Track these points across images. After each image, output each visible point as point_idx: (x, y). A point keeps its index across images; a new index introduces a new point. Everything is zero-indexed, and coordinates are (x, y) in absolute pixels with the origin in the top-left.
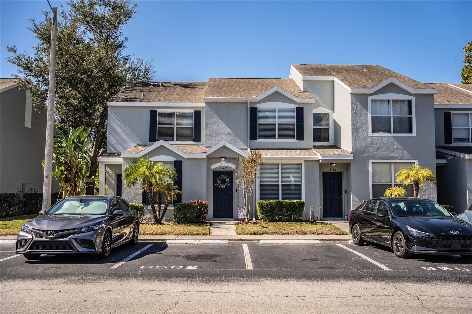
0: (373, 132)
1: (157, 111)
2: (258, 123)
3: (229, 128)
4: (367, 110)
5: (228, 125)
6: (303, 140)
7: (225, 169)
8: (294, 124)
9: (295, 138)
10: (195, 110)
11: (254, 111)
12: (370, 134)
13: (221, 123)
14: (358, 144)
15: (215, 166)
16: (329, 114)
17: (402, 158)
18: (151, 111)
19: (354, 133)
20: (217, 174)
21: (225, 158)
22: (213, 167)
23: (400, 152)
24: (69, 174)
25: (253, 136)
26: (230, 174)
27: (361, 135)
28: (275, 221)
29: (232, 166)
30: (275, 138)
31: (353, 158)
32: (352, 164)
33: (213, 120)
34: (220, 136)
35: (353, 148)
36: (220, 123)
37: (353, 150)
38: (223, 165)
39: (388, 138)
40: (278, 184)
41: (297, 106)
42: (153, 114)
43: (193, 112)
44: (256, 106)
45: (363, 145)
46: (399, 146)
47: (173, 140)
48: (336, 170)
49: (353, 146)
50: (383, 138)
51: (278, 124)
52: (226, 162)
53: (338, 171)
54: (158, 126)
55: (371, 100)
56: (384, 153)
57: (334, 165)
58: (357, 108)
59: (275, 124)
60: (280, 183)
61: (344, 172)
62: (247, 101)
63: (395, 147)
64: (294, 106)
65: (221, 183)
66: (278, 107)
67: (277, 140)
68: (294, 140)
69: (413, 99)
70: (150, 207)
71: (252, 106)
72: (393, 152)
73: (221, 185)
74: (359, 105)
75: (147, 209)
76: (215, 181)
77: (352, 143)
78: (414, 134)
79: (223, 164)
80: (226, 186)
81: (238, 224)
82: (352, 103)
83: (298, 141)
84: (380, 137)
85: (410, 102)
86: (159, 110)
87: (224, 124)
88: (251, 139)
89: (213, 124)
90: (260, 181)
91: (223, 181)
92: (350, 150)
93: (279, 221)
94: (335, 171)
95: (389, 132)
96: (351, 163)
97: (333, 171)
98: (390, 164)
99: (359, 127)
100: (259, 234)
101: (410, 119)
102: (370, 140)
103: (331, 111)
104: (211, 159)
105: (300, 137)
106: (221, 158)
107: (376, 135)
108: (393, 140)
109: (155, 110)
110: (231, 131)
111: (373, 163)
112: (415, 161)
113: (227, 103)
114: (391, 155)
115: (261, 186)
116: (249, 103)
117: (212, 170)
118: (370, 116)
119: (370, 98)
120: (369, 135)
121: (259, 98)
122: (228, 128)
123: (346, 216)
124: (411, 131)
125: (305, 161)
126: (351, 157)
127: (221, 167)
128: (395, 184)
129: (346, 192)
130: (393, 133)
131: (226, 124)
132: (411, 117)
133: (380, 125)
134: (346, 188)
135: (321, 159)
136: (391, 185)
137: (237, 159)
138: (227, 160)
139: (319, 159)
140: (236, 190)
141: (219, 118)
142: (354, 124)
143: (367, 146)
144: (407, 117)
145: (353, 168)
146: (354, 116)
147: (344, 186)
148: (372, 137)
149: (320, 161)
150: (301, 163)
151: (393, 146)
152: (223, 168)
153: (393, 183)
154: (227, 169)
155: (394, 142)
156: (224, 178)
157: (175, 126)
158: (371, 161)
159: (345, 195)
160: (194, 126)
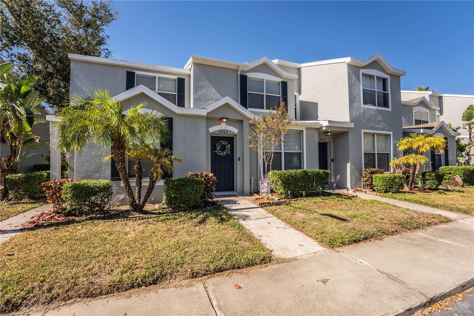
0: (365, 103)
1: (135, 72)
2: (248, 92)
4: (360, 82)
7: (226, 133)
8: (279, 97)
10: (179, 77)
11: (244, 79)
12: (362, 105)
14: (355, 113)
15: (215, 129)
16: (296, 96)
17: (383, 130)
18: (127, 72)
19: (351, 103)
20: (215, 140)
21: (227, 119)
22: (212, 130)
26: (231, 140)
27: (356, 105)
29: (235, 130)
30: (264, 109)
32: (349, 133)
33: (202, 84)
35: (350, 117)
36: (210, 87)
37: (350, 119)
38: (224, 128)
39: (374, 110)
40: (281, 152)
41: (282, 80)
43: (177, 78)
44: (246, 74)
45: (358, 115)
46: (381, 118)
48: (326, 140)
49: (351, 115)
50: (371, 109)
51: (266, 96)
52: (227, 125)
55: (362, 73)
56: (372, 124)
57: (329, 134)
58: (352, 78)
59: (263, 95)
60: (283, 151)
62: (239, 66)
63: (379, 119)
65: (220, 150)
66: (266, 79)
67: (265, 111)
69: (388, 77)
70: (122, 184)
71: (242, 74)
72: (378, 123)
73: (220, 153)
74: (354, 76)
75: (119, 186)
76: (213, 148)
77: (350, 113)
78: (390, 109)
80: (226, 154)
82: (349, 74)
84: (368, 109)
85: (384, 81)
86: (137, 72)
87: (213, 89)
91: (223, 148)
92: (347, 119)
94: (324, 141)
95: (375, 105)
96: (349, 131)
97: (322, 141)
98: (373, 135)
99: (354, 98)
101: (385, 96)
102: (362, 111)
106: (222, 118)
107: (366, 106)
109: (133, 71)
111: (364, 133)
112: (391, 133)
114: (376, 126)
116: (240, 69)
117: (211, 133)
118: (361, 88)
119: (362, 71)
121: (252, 65)
122: (218, 94)
124: (386, 105)
125: (306, 128)
126: (352, 125)
127: (221, 131)
128: (378, 153)
129: (332, 160)
130: (378, 106)
131: (216, 89)
132: (386, 94)
133: (369, 98)
134: (332, 157)
135: (326, 126)
136: (374, 154)
137: (242, 121)
138: (229, 122)
139: (323, 126)
140: (239, 158)
141: (209, 82)
142: (350, 94)
143: (360, 117)
144: (384, 93)
145: (351, 137)
146: (351, 86)
147: (331, 155)
148: (364, 108)
149: (324, 129)
150: (302, 131)
151: (378, 118)
152: (223, 131)
153: (376, 152)
154: (228, 133)
155: (378, 115)
156: (224, 144)
157: (157, 91)
158: (363, 131)
159: (332, 163)
160: (177, 93)
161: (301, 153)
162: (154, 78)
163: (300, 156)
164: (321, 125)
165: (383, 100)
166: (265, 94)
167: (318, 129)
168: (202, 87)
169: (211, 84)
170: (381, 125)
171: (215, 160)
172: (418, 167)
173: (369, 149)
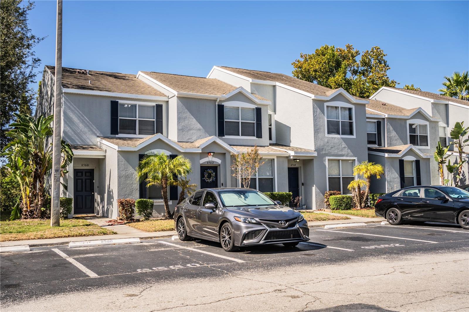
0: (328, 133)
1: (118, 101)
2: (225, 120)
3: (200, 123)
4: (324, 115)
7: (212, 164)
8: (254, 123)
9: (254, 136)
10: (157, 104)
11: (221, 108)
12: (326, 135)
13: (192, 119)
14: (319, 143)
15: (204, 161)
17: (347, 156)
18: (112, 102)
19: (315, 134)
20: (204, 169)
21: (214, 153)
22: (202, 161)
23: (347, 151)
24: (39, 168)
25: (221, 133)
26: (215, 168)
27: (320, 135)
29: (219, 161)
30: (239, 135)
31: (317, 155)
32: (314, 160)
33: (184, 115)
34: (191, 132)
37: (315, 148)
38: (210, 160)
39: (338, 138)
40: (256, 178)
41: (257, 107)
43: (155, 105)
44: (223, 104)
45: (322, 144)
46: (345, 145)
47: (135, 134)
48: (295, 165)
49: (315, 145)
50: (335, 138)
51: (242, 123)
52: (213, 157)
53: (297, 166)
54: (119, 118)
55: (327, 106)
56: (336, 151)
57: (298, 161)
58: (317, 112)
59: (239, 122)
60: (257, 177)
61: (301, 167)
62: (217, 98)
63: (343, 147)
64: (254, 106)
66: (241, 107)
67: (240, 137)
69: (353, 107)
71: (220, 104)
72: (342, 150)
73: (208, 179)
74: (319, 110)
76: (202, 176)
77: (315, 142)
78: (354, 136)
79: (210, 158)
82: (314, 108)
83: (257, 139)
84: (333, 138)
86: (120, 101)
87: (195, 120)
88: (219, 136)
89: (184, 119)
91: (210, 176)
92: (312, 148)
94: (295, 167)
95: (339, 134)
96: (313, 159)
97: (293, 166)
98: (339, 160)
99: (319, 129)
101: (351, 124)
102: (326, 140)
103: (273, 113)
105: (259, 136)
106: (210, 153)
107: (330, 136)
108: (341, 141)
109: (117, 100)
110: (201, 127)
111: (329, 160)
112: (356, 158)
113: (198, 99)
114: (340, 153)
116: (218, 101)
117: (201, 164)
118: (326, 119)
119: (326, 104)
122: (198, 124)
123: (304, 205)
124: (351, 133)
125: (277, 157)
126: (315, 154)
127: (209, 162)
129: (303, 184)
130: (342, 134)
131: (197, 120)
132: (351, 122)
133: (333, 128)
135: (293, 156)
137: (224, 154)
138: (215, 154)
139: (291, 155)
140: (222, 184)
141: (190, 113)
142: (315, 125)
143: (324, 145)
144: (350, 122)
145: (315, 163)
147: (301, 180)
148: (327, 137)
149: (292, 158)
150: (273, 159)
152: (210, 162)
153: (341, 176)
154: (214, 163)
156: (210, 172)
157: (137, 119)
158: (327, 158)
159: (303, 187)
160: (156, 119)
161: (272, 178)
162: (135, 106)
163: (271, 180)
164: (289, 155)
165: (348, 128)
166: (240, 121)
167: (287, 157)
170: (345, 152)
172: (367, 190)
173: (335, 173)
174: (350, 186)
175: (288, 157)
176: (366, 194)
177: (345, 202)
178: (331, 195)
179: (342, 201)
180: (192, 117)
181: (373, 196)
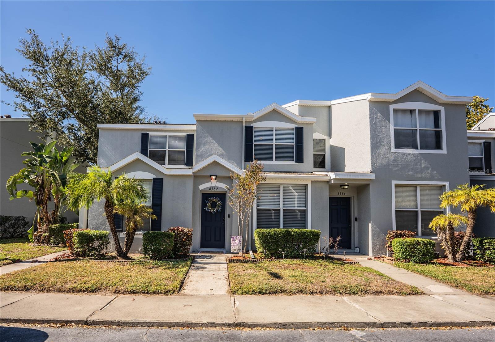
0: (398, 147)
1: (148, 134)
2: (254, 143)
3: (223, 148)
4: (389, 121)
5: (221, 145)
6: (303, 162)
7: (216, 190)
8: (293, 146)
9: (293, 160)
10: (188, 133)
11: (249, 130)
13: (214, 143)
14: (379, 161)
15: (204, 187)
16: (325, 140)
18: (142, 133)
20: (206, 196)
21: (216, 176)
22: (202, 187)
24: (40, 194)
25: (248, 158)
26: (222, 196)
27: (382, 150)
28: (279, 257)
29: (225, 187)
30: (272, 160)
31: (374, 178)
32: (371, 186)
33: (204, 140)
35: (372, 166)
36: (212, 143)
37: (372, 168)
38: (214, 185)
39: (414, 155)
40: (279, 209)
41: (297, 126)
42: (145, 137)
43: (186, 135)
44: (252, 125)
45: (385, 162)
46: (427, 164)
47: (164, 164)
48: (345, 194)
49: (373, 164)
50: (408, 154)
51: (276, 145)
52: (217, 182)
53: (347, 195)
54: (149, 149)
55: (394, 109)
56: (410, 173)
57: (346, 187)
58: (376, 118)
59: (272, 145)
60: (281, 208)
61: (353, 196)
62: (243, 118)
63: (423, 166)
64: (293, 126)
65: (211, 207)
66: (276, 127)
67: (274, 162)
68: (293, 163)
69: (442, 109)
71: (248, 125)
72: (421, 171)
73: (210, 209)
74: (379, 115)
76: (204, 205)
77: (372, 160)
78: (444, 151)
79: (213, 183)
80: (217, 211)
81: (231, 261)
83: (297, 163)
84: (404, 154)
86: (151, 133)
87: (216, 144)
88: (245, 161)
89: (204, 143)
90: (258, 206)
91: (214, 205)
92: (369, 168)
93: (286, 257)
95: (416, 148)
96: (370, 184)
97: (341, 196)
98: (415, 186)
99: (380, 141)
100: (270, 293)
101: (438, 135)
102: (392, 157)
103: (327, 137)
104: (198, 177)
105: (300, 159)
106: (211, 176)
107: (400, 151)
108: (420, 157)
109: (147, 133)
110: (224, 152)
111: (396, 185)
112: (446, 183)
114: (418, 175)
115: (258, 210)
116: (244, 121)
117: (200, 191)
118: (392, 128)
119: (392, 107)
120: (392, 151)
121: (256, 116)
122: (221, 148)
124: (438, 146)
125: (312, 181)
126: (373, 176)
127: (211, 188)
128: (421, 211)
129: (356, 219)
130: (420, 149)
131: (218, 144)
132: (439, 131)
133: (405, 140)
134: (356, 215)
135: (334, 179)
136: (416, 212)
138: (219, 178)
139: (331, 179)
140: (229, 215)
141: (212, 137)
142: (373, 137)
143: (389, 165)
144: (435, 131)
145: (373, 191)
146: (374, 128)
147: (354, 212)
148: (395, 153)
149: (332, 182)
150: (307, 185)
151: (421, 164)
152: (213, 188)
153: (419, 209)
154: (219, 190)
155: (421, 160)
156: (215, 200)
157: (167, 149)
158: (394, 182)
159: (356, 223)
160: (186, 150)
161: (305, 210)
162: (166, 137)
163: (304, 213)
164: (329, 178)
165: (432, 140)
166: (274, 143)
168: (205, 143)
169: (214, 139)
170: (428, 173)
171: (206, 216)
172: (468, 231)
173: (408, 205)
174: (433, 224)
175: (328, 182)
176: (466, 239)
177: (421, 251)
178: (397, 236)
179: (416, 248)
180: (213, 141)
181: (481, 242)
